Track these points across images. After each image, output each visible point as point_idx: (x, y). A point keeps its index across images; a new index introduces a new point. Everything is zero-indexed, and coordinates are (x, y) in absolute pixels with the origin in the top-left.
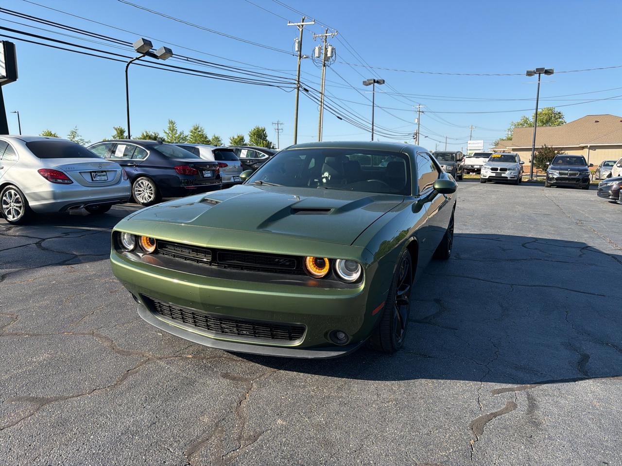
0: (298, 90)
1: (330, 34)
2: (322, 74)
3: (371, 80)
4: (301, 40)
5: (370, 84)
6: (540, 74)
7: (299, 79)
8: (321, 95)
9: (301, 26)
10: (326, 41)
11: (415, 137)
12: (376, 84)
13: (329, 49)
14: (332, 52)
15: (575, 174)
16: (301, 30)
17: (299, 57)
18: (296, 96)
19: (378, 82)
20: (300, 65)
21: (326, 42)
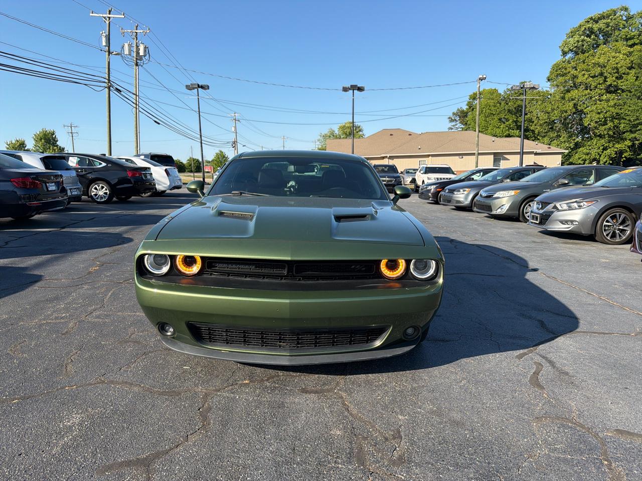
0: (109, 90)
1: (142, 31)
2: (135, 73)
3: (195, 84)
4: (109, 34)
5: (194, 89)
6: (353, 90)
7: (109, 77)
8: (135, 96)
9: (108, 19)
10: (137, 38)
11: (234, 145)
12: (200, 89)
13: (142, 48)
14: (145, 51)
15: (391, 181)
16: (107, 22)
17: (107, 53)
18: (107, 96)
19: (202, 87)
20: (109, 63)
21: (137, 40)
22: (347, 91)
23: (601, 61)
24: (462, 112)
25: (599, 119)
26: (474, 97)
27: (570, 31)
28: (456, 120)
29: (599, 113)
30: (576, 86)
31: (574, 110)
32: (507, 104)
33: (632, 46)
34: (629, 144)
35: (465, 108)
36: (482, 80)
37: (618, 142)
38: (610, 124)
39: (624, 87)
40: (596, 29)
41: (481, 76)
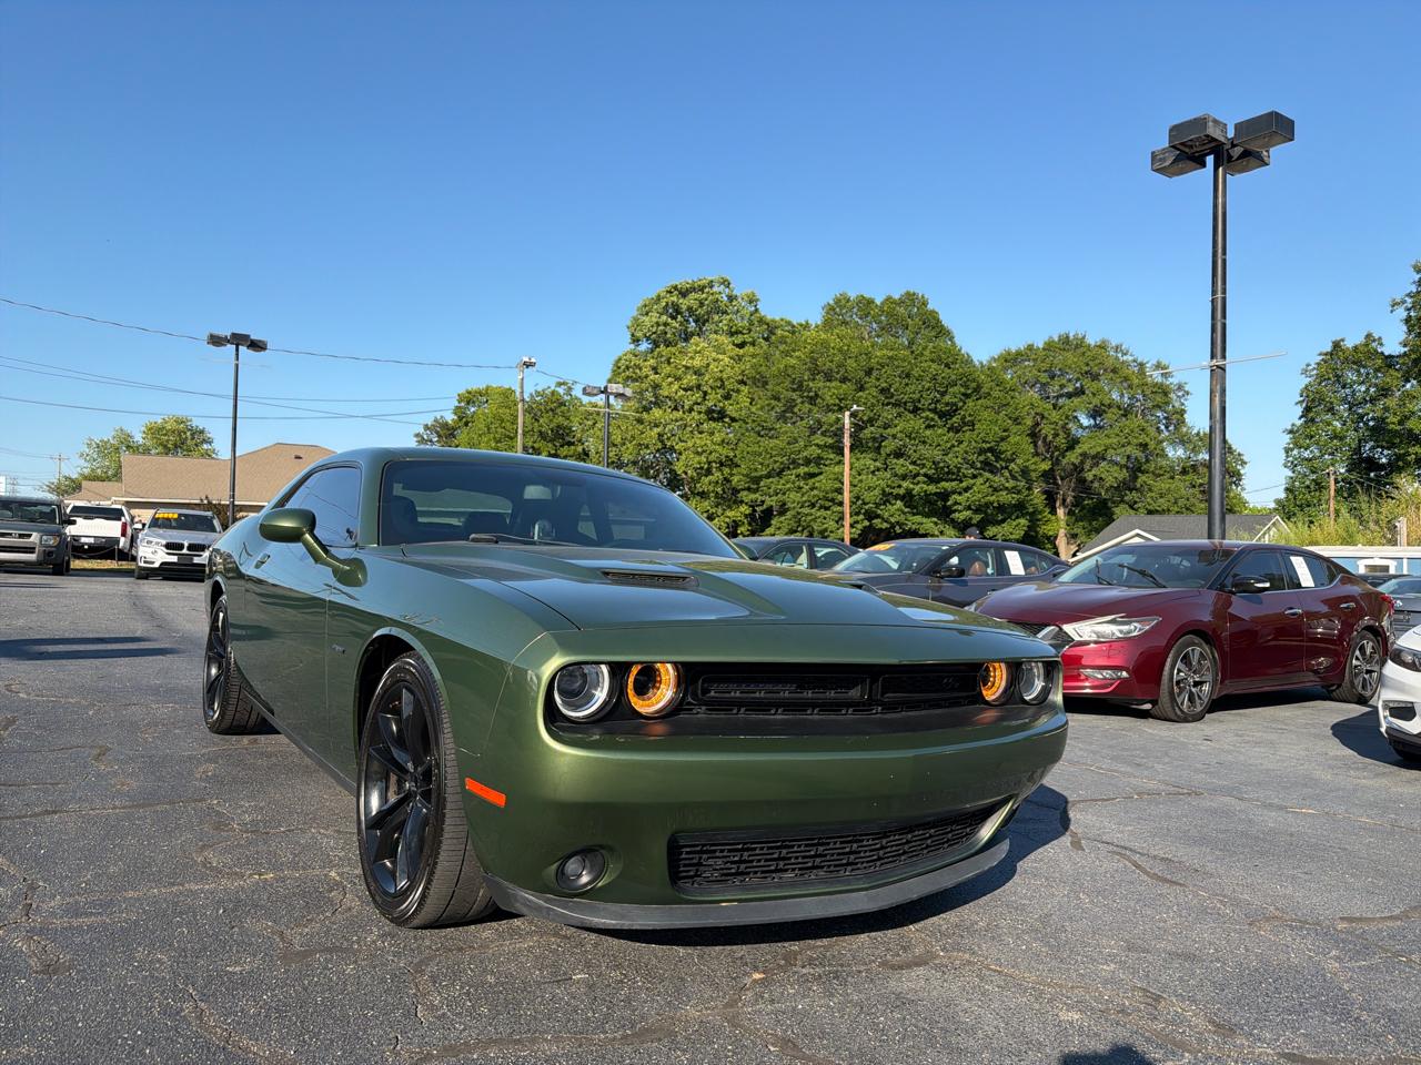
6: (238, 345)
22: (223, 345)
23: (697, 362)
24: (445, 426)
25: (700, 463)
26: (470, 398)
27: (640, 304)
28: (431, 441)
29: (698, 453)
30: (657, 404)
31: (660, 446)
32: (537, 420)
33: (741, 346)
34: (747, 512)
35: (450, 417)
36: (527, 367)
37: (730, 507)
38: (717, 475)
39: (734, 415)
40: (684, 307)
41: (526, 359)
